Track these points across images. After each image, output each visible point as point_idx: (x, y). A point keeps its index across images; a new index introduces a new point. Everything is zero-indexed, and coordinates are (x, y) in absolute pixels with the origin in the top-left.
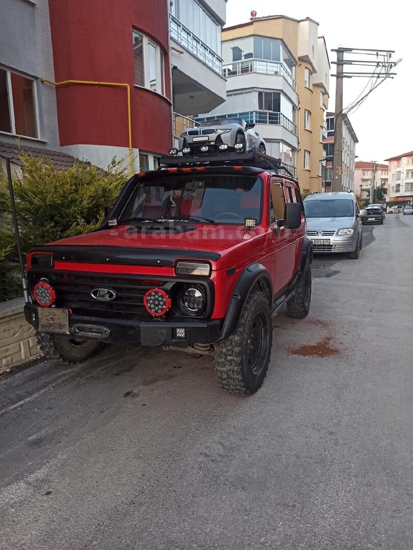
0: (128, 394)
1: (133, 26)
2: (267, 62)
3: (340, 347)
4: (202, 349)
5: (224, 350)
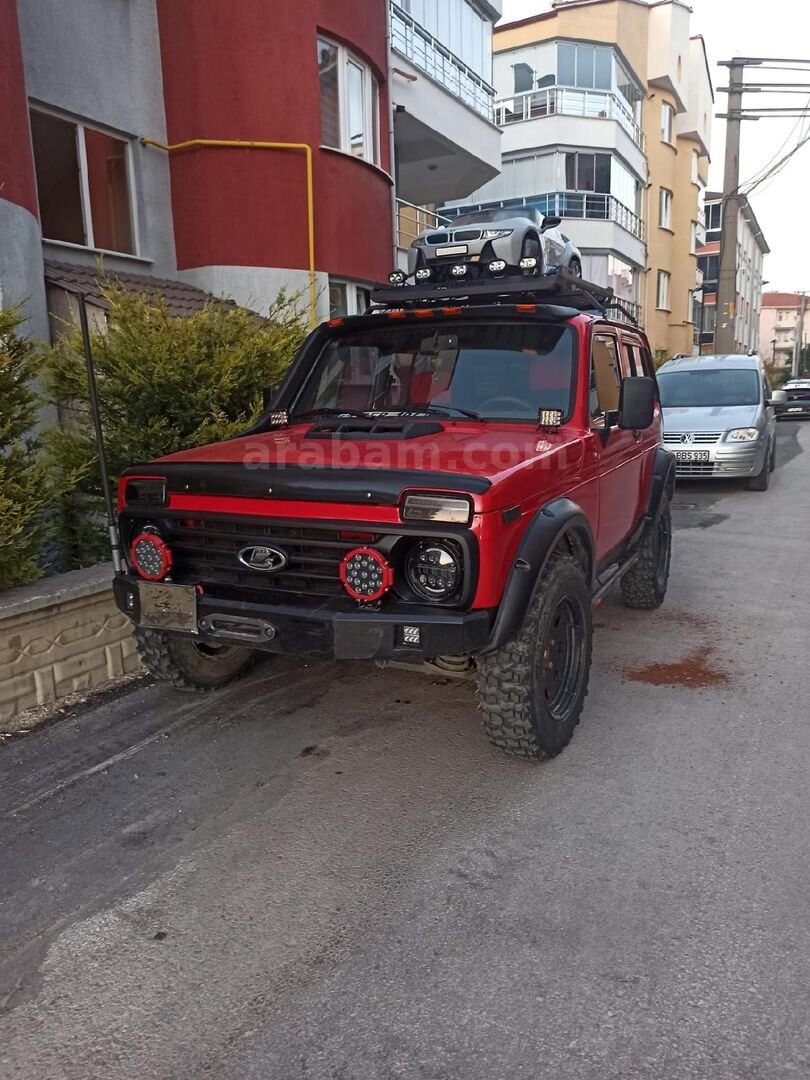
0: (308, 751)
1: (318, 27)
2: (584, 92)
3: (730, 668)
4: (452, 667)
5: (497, 671)
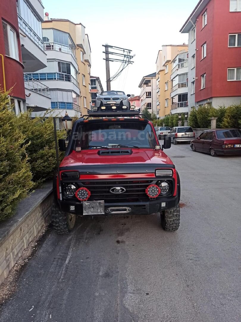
0: (118, 242)
1: (2, 18)
2: (61, 45)
5: (172, 210)
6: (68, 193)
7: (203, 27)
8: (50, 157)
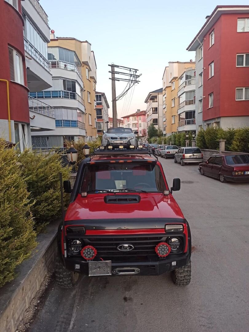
0: (125, 299)
1: (8, 43)
6: (73, 249)
7: (210, 46)
8: (54, 200)
